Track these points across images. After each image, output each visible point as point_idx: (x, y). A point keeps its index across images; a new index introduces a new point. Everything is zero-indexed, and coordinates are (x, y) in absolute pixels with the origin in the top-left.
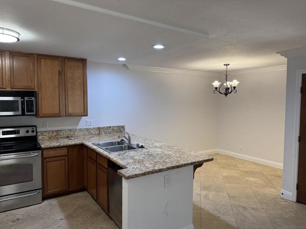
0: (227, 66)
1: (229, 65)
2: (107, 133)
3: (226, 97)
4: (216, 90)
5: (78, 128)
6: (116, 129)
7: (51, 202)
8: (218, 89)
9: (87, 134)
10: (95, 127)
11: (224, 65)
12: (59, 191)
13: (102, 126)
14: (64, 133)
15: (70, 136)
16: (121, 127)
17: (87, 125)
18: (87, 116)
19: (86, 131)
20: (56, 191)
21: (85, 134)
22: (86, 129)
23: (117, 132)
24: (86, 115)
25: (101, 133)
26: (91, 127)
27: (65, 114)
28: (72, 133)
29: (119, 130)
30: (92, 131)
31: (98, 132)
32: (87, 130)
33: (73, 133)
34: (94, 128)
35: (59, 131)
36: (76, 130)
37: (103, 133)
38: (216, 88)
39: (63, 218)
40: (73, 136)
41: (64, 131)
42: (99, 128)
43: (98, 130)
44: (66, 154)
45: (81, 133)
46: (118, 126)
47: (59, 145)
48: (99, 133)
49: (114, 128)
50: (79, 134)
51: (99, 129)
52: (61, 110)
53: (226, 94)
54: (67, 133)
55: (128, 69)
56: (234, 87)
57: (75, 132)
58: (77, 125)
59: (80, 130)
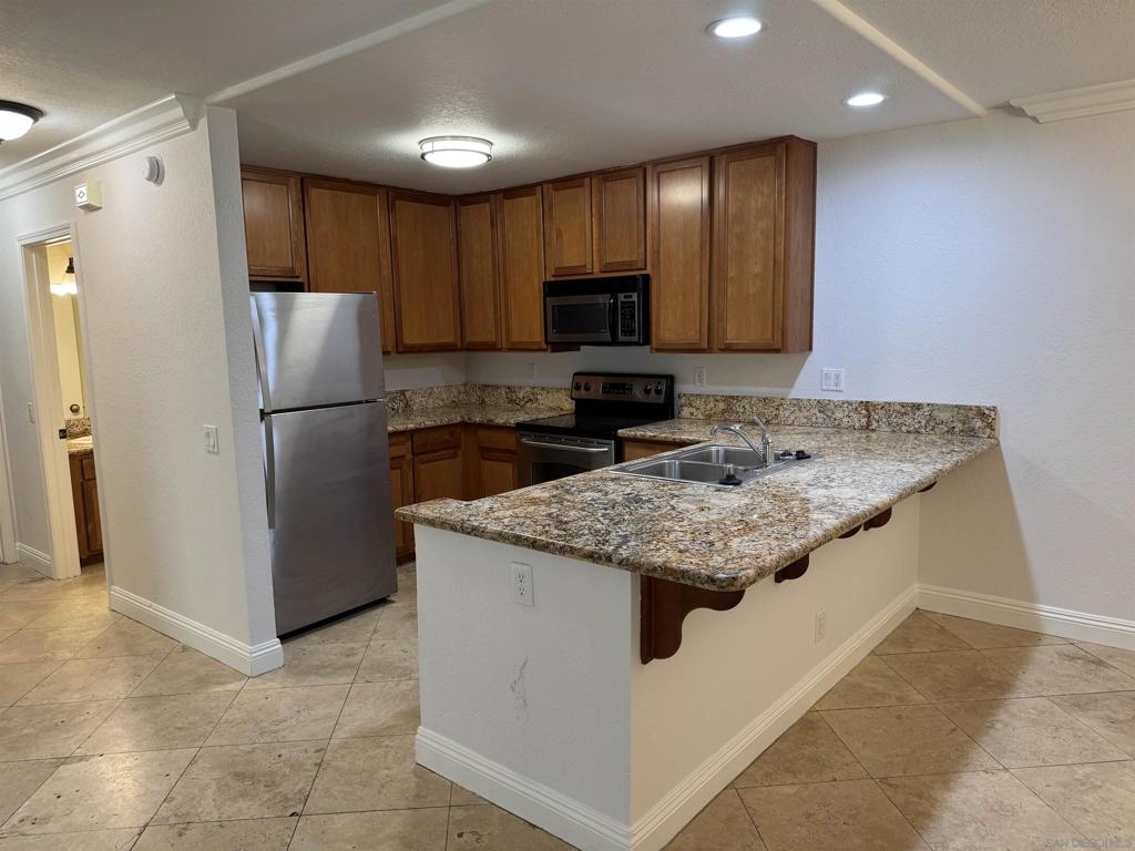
2: (900, 430)
5: (789, 396)
6: (944, 416)
9: (820, 420)
10: (851, 399)
13: (879, 398)
14: (747, 406)
15: (764, 421)
16: (972, 414)
17: (823, 387)
19: (817, 411)
21: (814, 420)
22: (819, 402)
23: (951, 431)
25: (875, 425)
26: (837, 398)
28: (770, 412)
29: (959, 426)
30: (839, 415)
31: (864, 420)
32: (822, 406)
33: (774, 413)
34: (847, 402)
35: (732, 397)
36: (784, 402)
37: (884, 427)
40: (775, 421)
41: (746, 401)
42: (866, 405)
43: (864, 412)
45: (798, 414)
46: (958, 407)
48: (869, 423)
49: (935, 413)
50: (792, 418)
51: (867, 410)
54: (755, 409)
55: (1034, 119)
57: (781, 408)
58: (791, 386)
59: (795, 402)
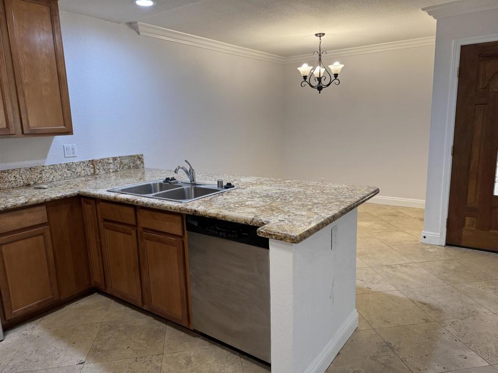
0: (320, 37)
1: (324, 34)
2: (109, 171)
3: (320, 93)
4: (305, 81)
5: (47, 164)
6: (125, 161)
7: (29, 332)
8: (307, 80)
9: (69, 175)
10: (84, 160)
11: (316, 35)
12: (38, 304)
13: (97, 158)
14: (17, 176)
15: (32, 183)
16: (136, 159)
17: (66, 156)
18: (72, 134)
19: (66, 170)
20: (32, 307)
21: (65, 175)
22: (67, 164)
23: (129, 168)
24: (69, 132)
25: (97, 171)
26: (76, 161)
27: (20, 131)
28: (35, 176)
29: (132, 165)
30: (79, 170)
31: (92, 170)
32: (68, 166)
33: (39, 176)
34: (82, 162)
35: (4, 171)
36: (44, 168)
37: (102, 172)
38: (305, 77)
39: (84, 359)
40: (39, 182)
41: (16, 172)
42: (92, 162)
43: (91, 166)
44: (46, 221)
45: (55, 174)
46: (130, 156)
47: (26, 203)
48: (95, 172)
49: (123, 161)
50: (52, 177)
51: (93, 165)
52: (11, 119)
53: (320, 88)
54: (24, 177)
55: (139, 33)
56: (335, 75)
57: (43, 172)
58: (45, 157)
59: (52, 167)
